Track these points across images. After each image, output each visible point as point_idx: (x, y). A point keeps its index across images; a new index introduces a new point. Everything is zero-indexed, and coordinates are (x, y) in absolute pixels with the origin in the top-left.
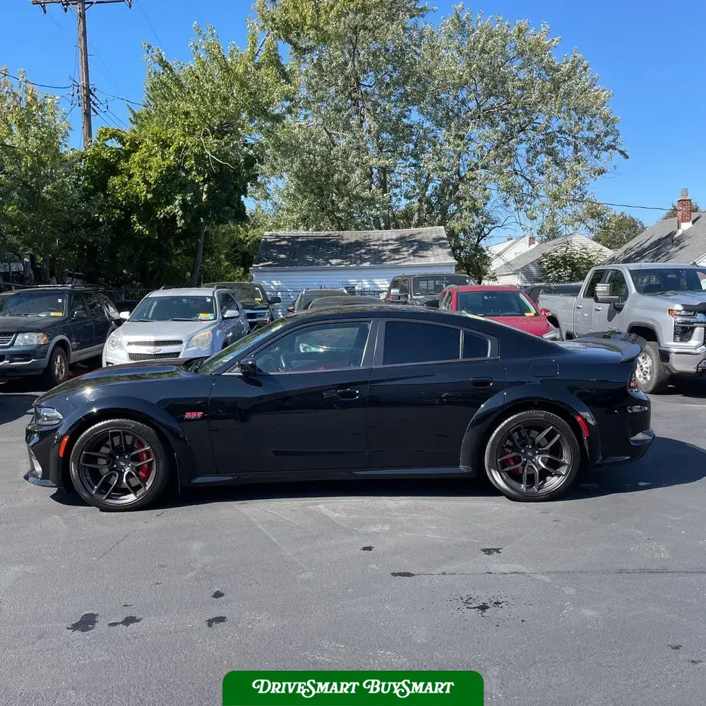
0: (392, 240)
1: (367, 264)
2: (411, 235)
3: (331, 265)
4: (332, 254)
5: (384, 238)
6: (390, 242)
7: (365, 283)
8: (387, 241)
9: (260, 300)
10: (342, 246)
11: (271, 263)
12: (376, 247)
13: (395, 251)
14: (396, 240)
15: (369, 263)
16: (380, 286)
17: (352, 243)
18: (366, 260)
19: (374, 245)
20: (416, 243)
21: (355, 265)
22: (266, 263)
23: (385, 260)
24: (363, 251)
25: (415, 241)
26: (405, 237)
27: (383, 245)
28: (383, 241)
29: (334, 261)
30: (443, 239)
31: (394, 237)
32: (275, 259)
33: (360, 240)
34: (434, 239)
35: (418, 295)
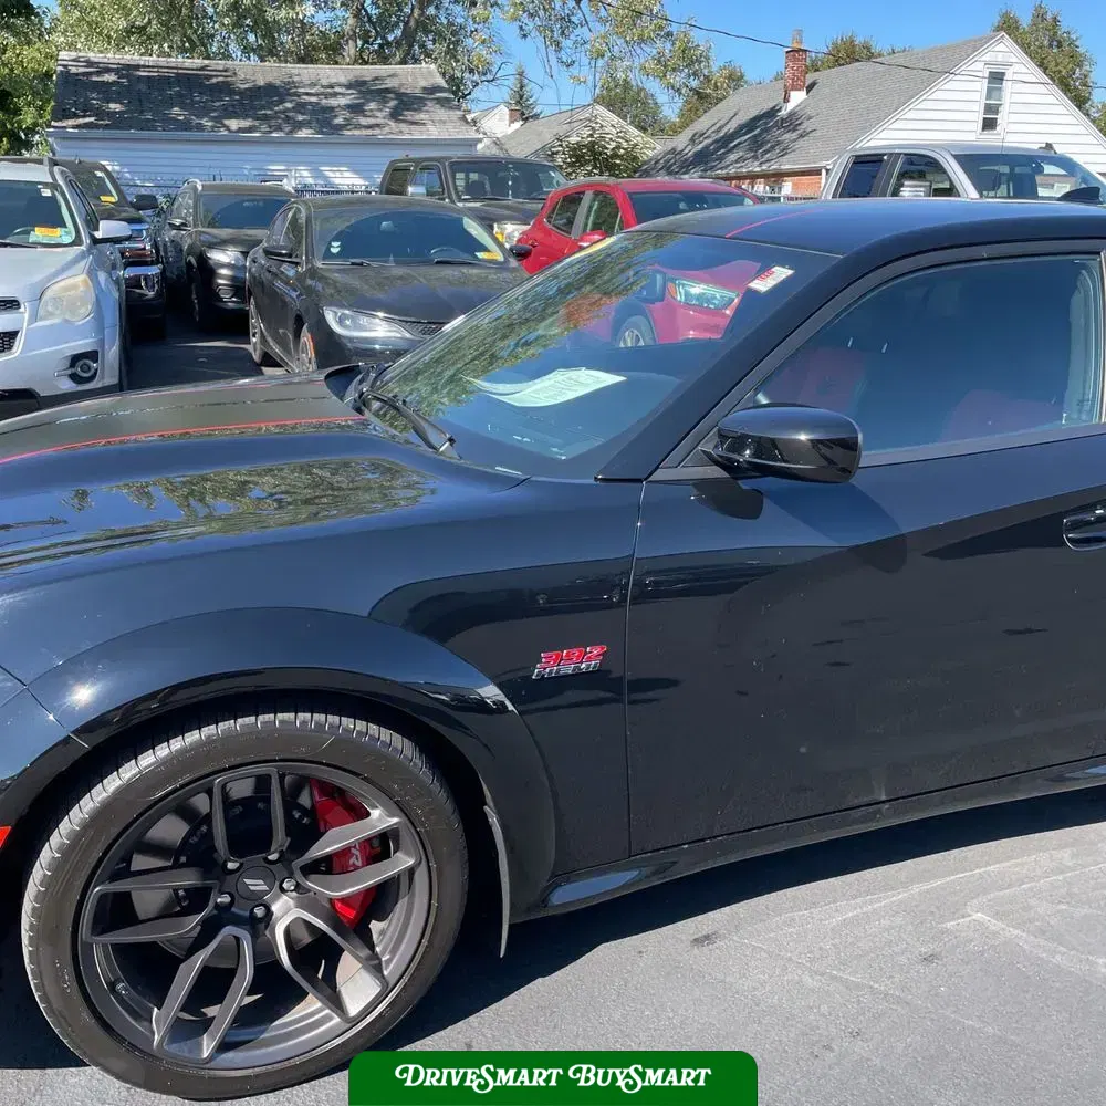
0: (340, 85)
1: (303, 133)
2: (377, 78)
3: (230, 131)
4: (225, 108)
5: (325, 82)
6: (337, 89)
7: (306, 174)
8: (332, 87)
9: (113, 200)
10: (241, 93)
11: (92, 119)
12: (314, 99)
13: (356, 109)
14: (349, 86)
15: (309, 131)
16: (337, 181)
17: (260, 88)
18: (299, 125)
19: (307, 94)
20: (391, 96)
21: (281, 134)
22: (81, 121)
23: (342, 127)
24: (289, 105)
25: (387, 91)
26: (364, 83)
27: (327, 96)
28: (323, 87)
29: (234, 124)
30: (438, 89)
31: (343, 79)
32: (99, 113)
33: (278, 83)
34: (424, 89)
35: (465, 200)
